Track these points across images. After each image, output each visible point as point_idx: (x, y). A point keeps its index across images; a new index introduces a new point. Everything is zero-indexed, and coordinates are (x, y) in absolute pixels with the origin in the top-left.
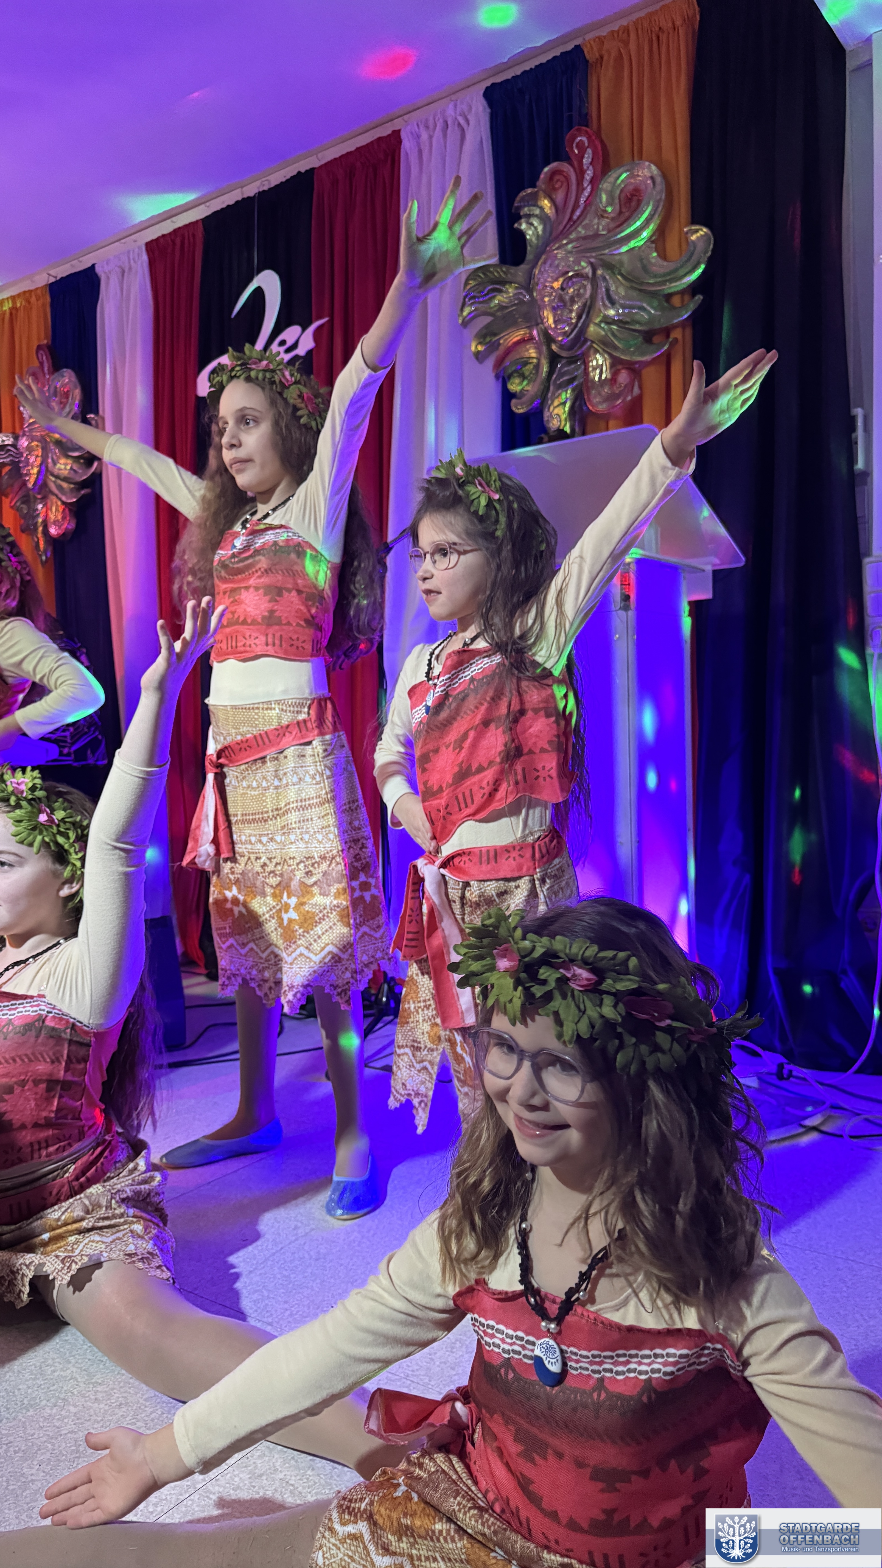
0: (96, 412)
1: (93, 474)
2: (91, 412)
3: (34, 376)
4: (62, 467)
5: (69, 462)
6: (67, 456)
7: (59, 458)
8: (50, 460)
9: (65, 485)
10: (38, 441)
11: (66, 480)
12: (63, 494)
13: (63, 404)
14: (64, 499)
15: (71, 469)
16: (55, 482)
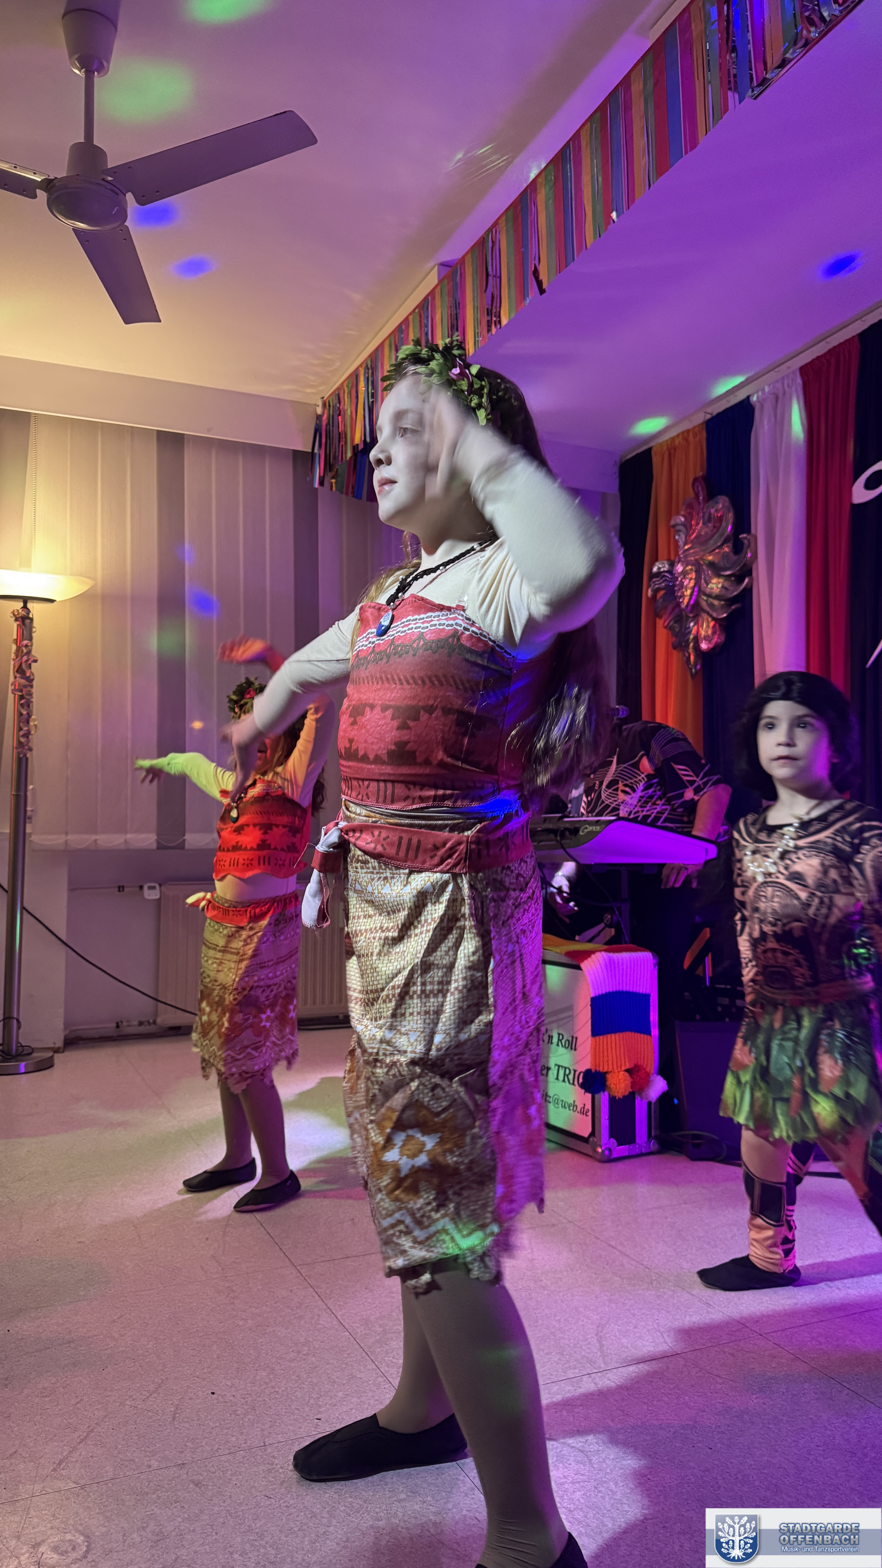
0: (749, 531)
1: (744, 589)
2: (743, 533)
3: (690, 506)
4: (714, 586)
5: (721, 580)
6: (719, 576)
7: (711, 578)
8: (703, 581)
9: (716, 602)
10: (692, 565)
11: (717, 597)
12: (714, 611)
13: (716, 528)
14: (715, 615)
15: (723, 587)
16: (706, 601)
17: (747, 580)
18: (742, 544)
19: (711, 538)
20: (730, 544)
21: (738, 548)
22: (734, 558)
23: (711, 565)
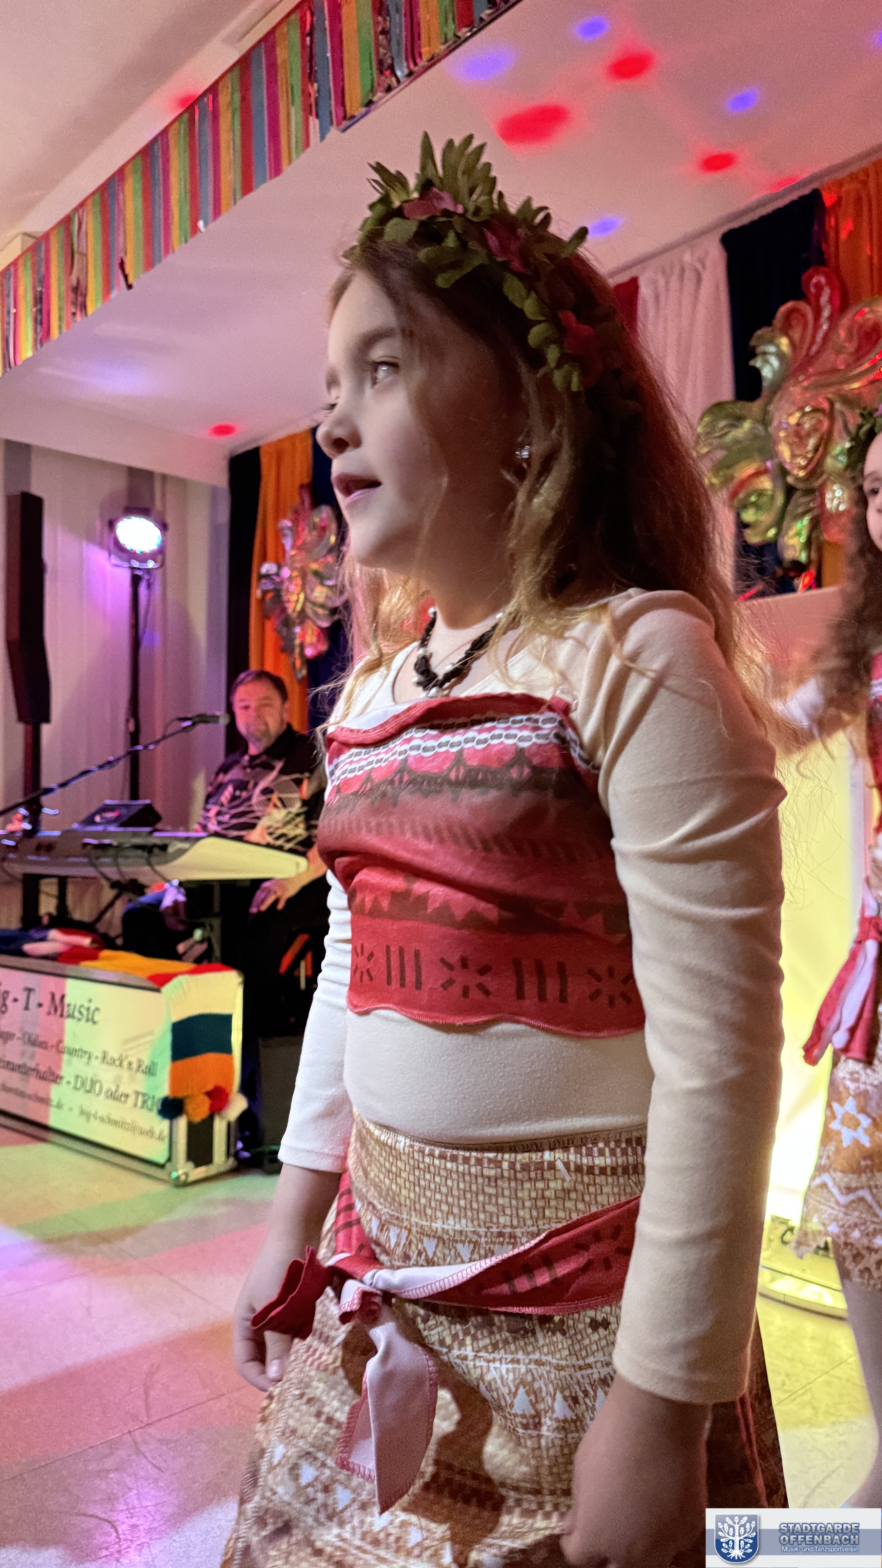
3: (296, 512)
4: (319, 594)
5: (325, 589)
6: (323, 585)
7: (316, 586)
8: (308, 588)
9: (320, 611)
10: (298, 571)
11: (321, 606)
12: (318, 619)
13: (322, 537)
14: (319, 623)
15: (326, 596)
16: (311, 608)
19: (315, 547)
23: (316, 573)
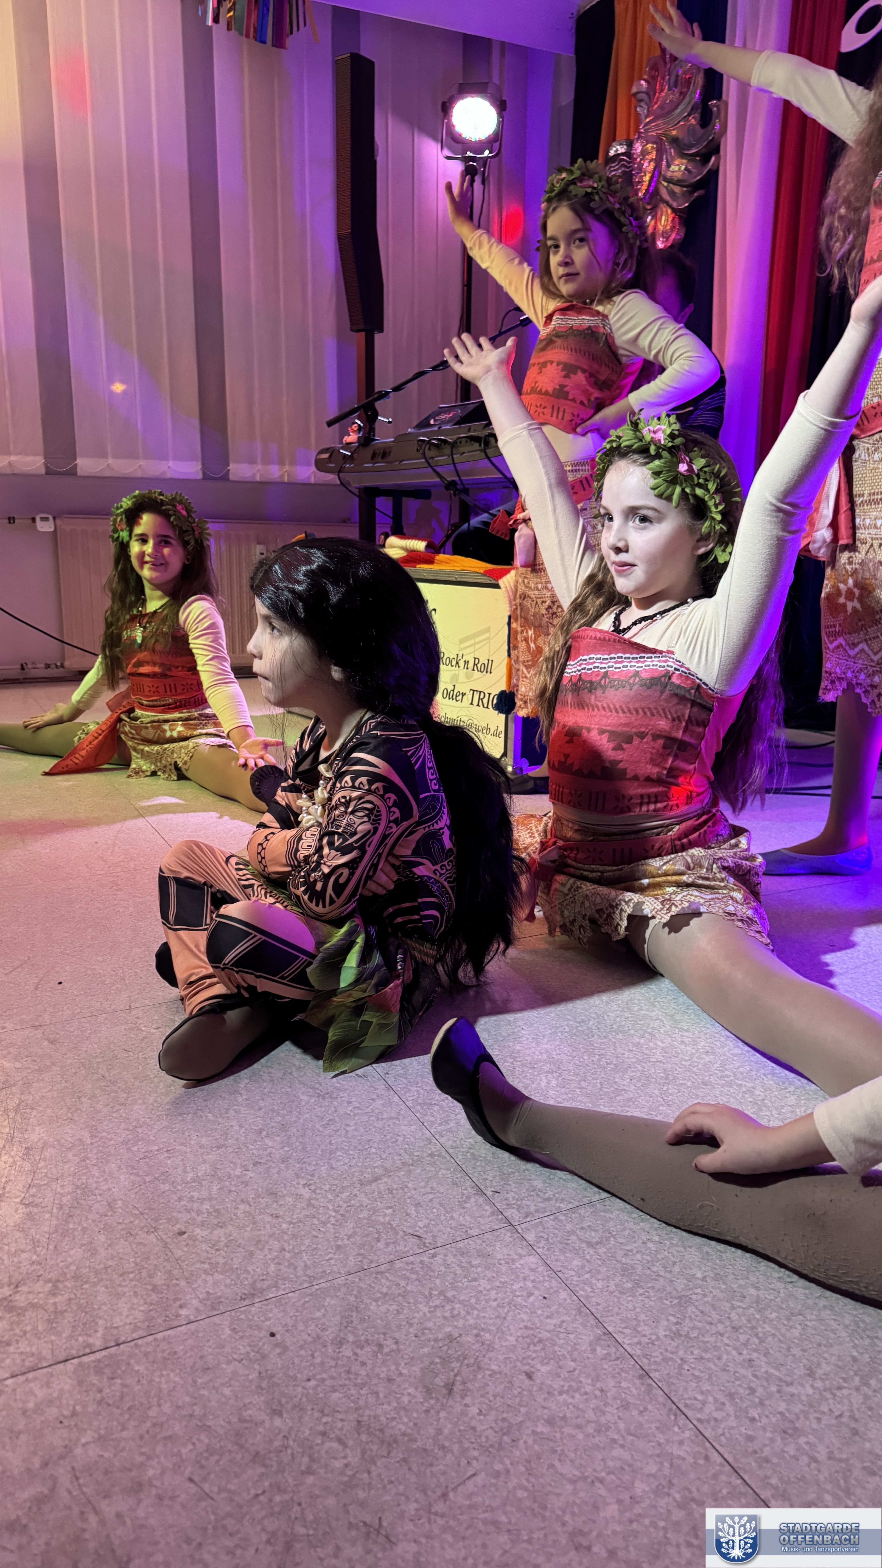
0: (719, 97)
1: (710, 170)
2: (713, 99)
3: (655, 67)
4: (677, 168)
5: (685, 161)
6: (683, 156)
7: (673, 159)
8: (664, 162)
9: (677, 189)
10: (653, 143)
11: (678, 183)
12: (674, 200)
13: (683, 94)
14: (675, 205)
15: (686, 169)
16: (666, 188)
17: (713, 159)
18: (711, 112)
19: (676, 107)
20: (697, 115)
21: (706, 118)
22: (700, 131)
23: (675, 141)
